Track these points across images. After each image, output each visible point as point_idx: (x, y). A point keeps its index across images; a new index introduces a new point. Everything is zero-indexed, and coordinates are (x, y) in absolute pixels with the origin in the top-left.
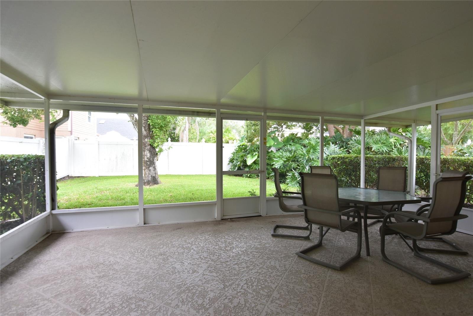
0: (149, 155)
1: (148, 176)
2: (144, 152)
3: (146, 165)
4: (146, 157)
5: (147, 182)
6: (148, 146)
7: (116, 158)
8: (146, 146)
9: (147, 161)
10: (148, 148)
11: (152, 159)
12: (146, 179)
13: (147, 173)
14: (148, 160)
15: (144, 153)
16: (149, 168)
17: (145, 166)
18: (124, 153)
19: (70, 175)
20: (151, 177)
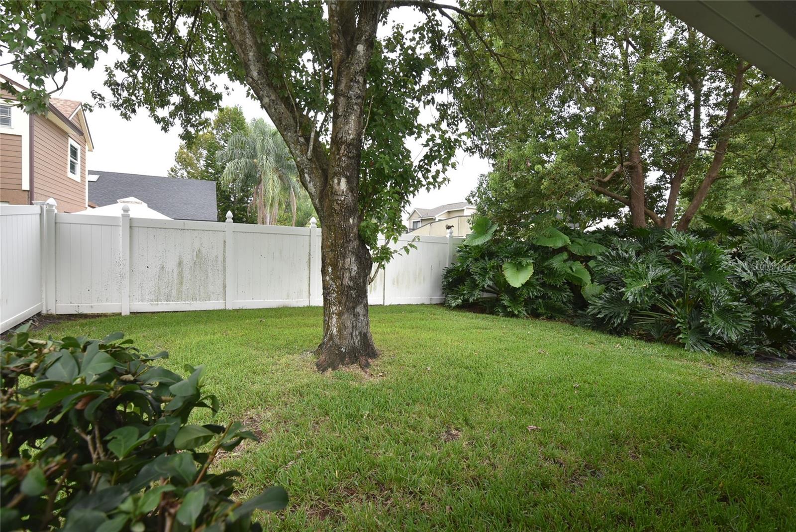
0: (356, 268)
1: (352, 334)
2: (344, 260)
3: (347, 301)
4: (347, 275)
5: (349, 353)
6: (355, 240)
7: (180, 263)
8: (350, 240)
9: (349, 287)
10: (353, 248)
11: (361, 280)
12: (346, 343)
13: (349, 324)
14: (351, 284)
15: (344, 263)
16: (354, 308)
17: (344, 301)
18: (199, 251)
19: (44, 312)
20: (359, 338)
